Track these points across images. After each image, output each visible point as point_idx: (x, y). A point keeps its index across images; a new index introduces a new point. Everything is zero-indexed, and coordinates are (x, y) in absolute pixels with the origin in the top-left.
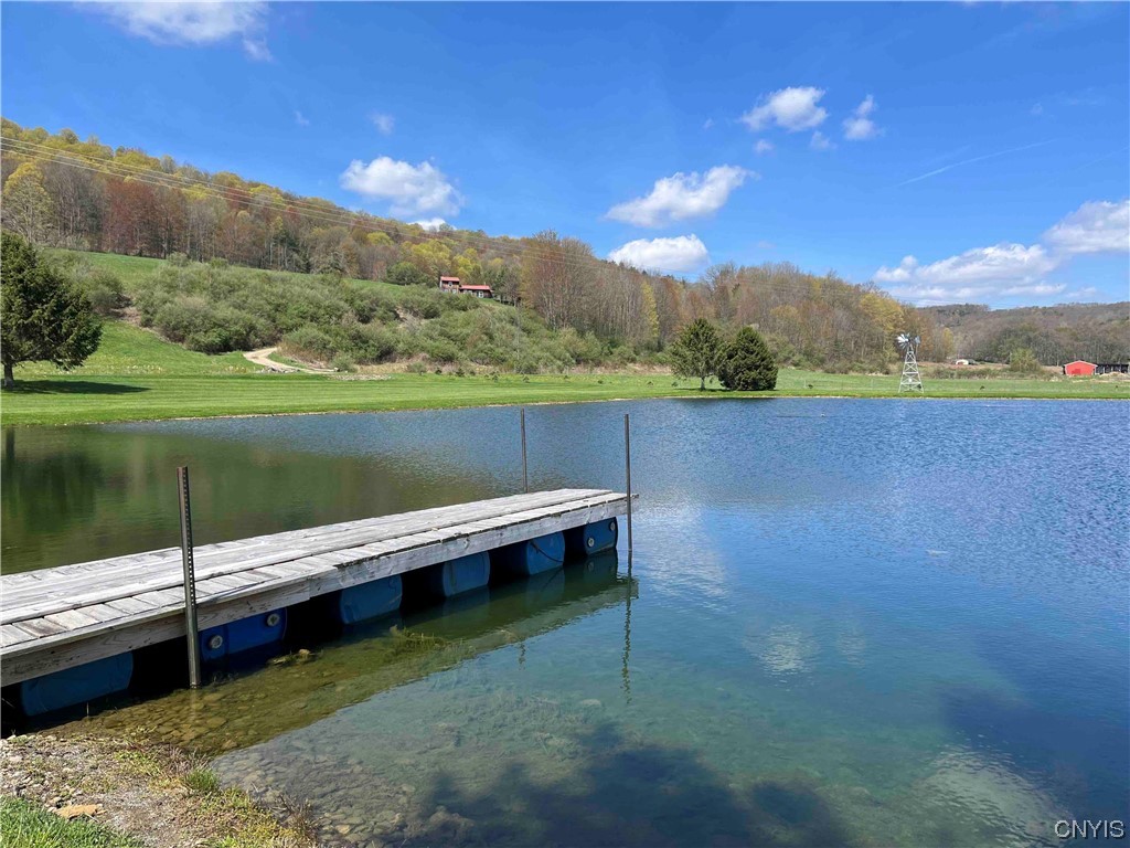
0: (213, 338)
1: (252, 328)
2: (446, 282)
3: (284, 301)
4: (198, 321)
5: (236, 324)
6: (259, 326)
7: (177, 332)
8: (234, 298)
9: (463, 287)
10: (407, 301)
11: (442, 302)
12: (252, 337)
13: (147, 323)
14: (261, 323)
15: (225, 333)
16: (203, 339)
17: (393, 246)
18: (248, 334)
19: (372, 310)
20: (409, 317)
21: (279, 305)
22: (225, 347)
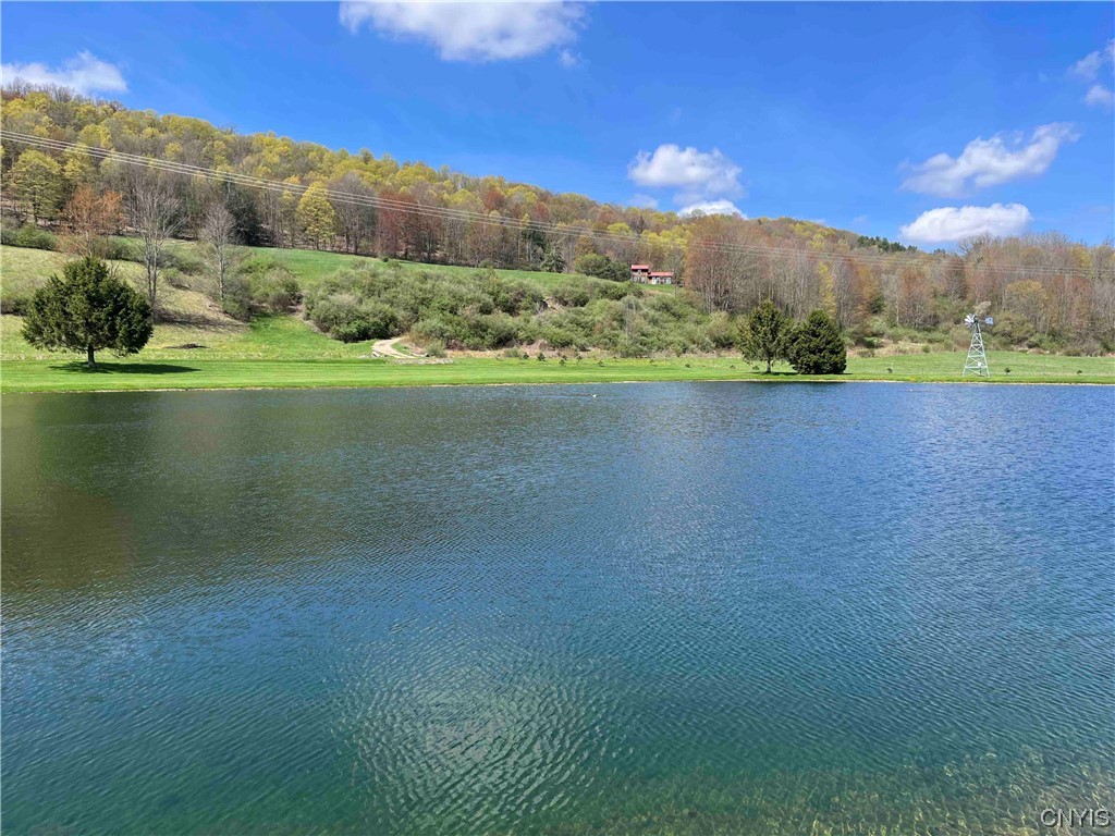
0: (353, 329)
1: (393, 319)
2: (636, 270)
3: (430, 296)
4: (343, 315)
5: (375, 316)
6: (400, 318)
7: (326, 324)
8: (385, 295)
9: (652, 274)
10: (557, 292)
11: (597, 290)
12: (391, 327)
13: (308, 317)
14: (401, 314)
15: (364, 324)
16: (344, 329)
17: (632, 235)
18: (387, 326)
19: (517, 301)
20: (557, 306)
21: (424, 299)
22: (363, 335)
